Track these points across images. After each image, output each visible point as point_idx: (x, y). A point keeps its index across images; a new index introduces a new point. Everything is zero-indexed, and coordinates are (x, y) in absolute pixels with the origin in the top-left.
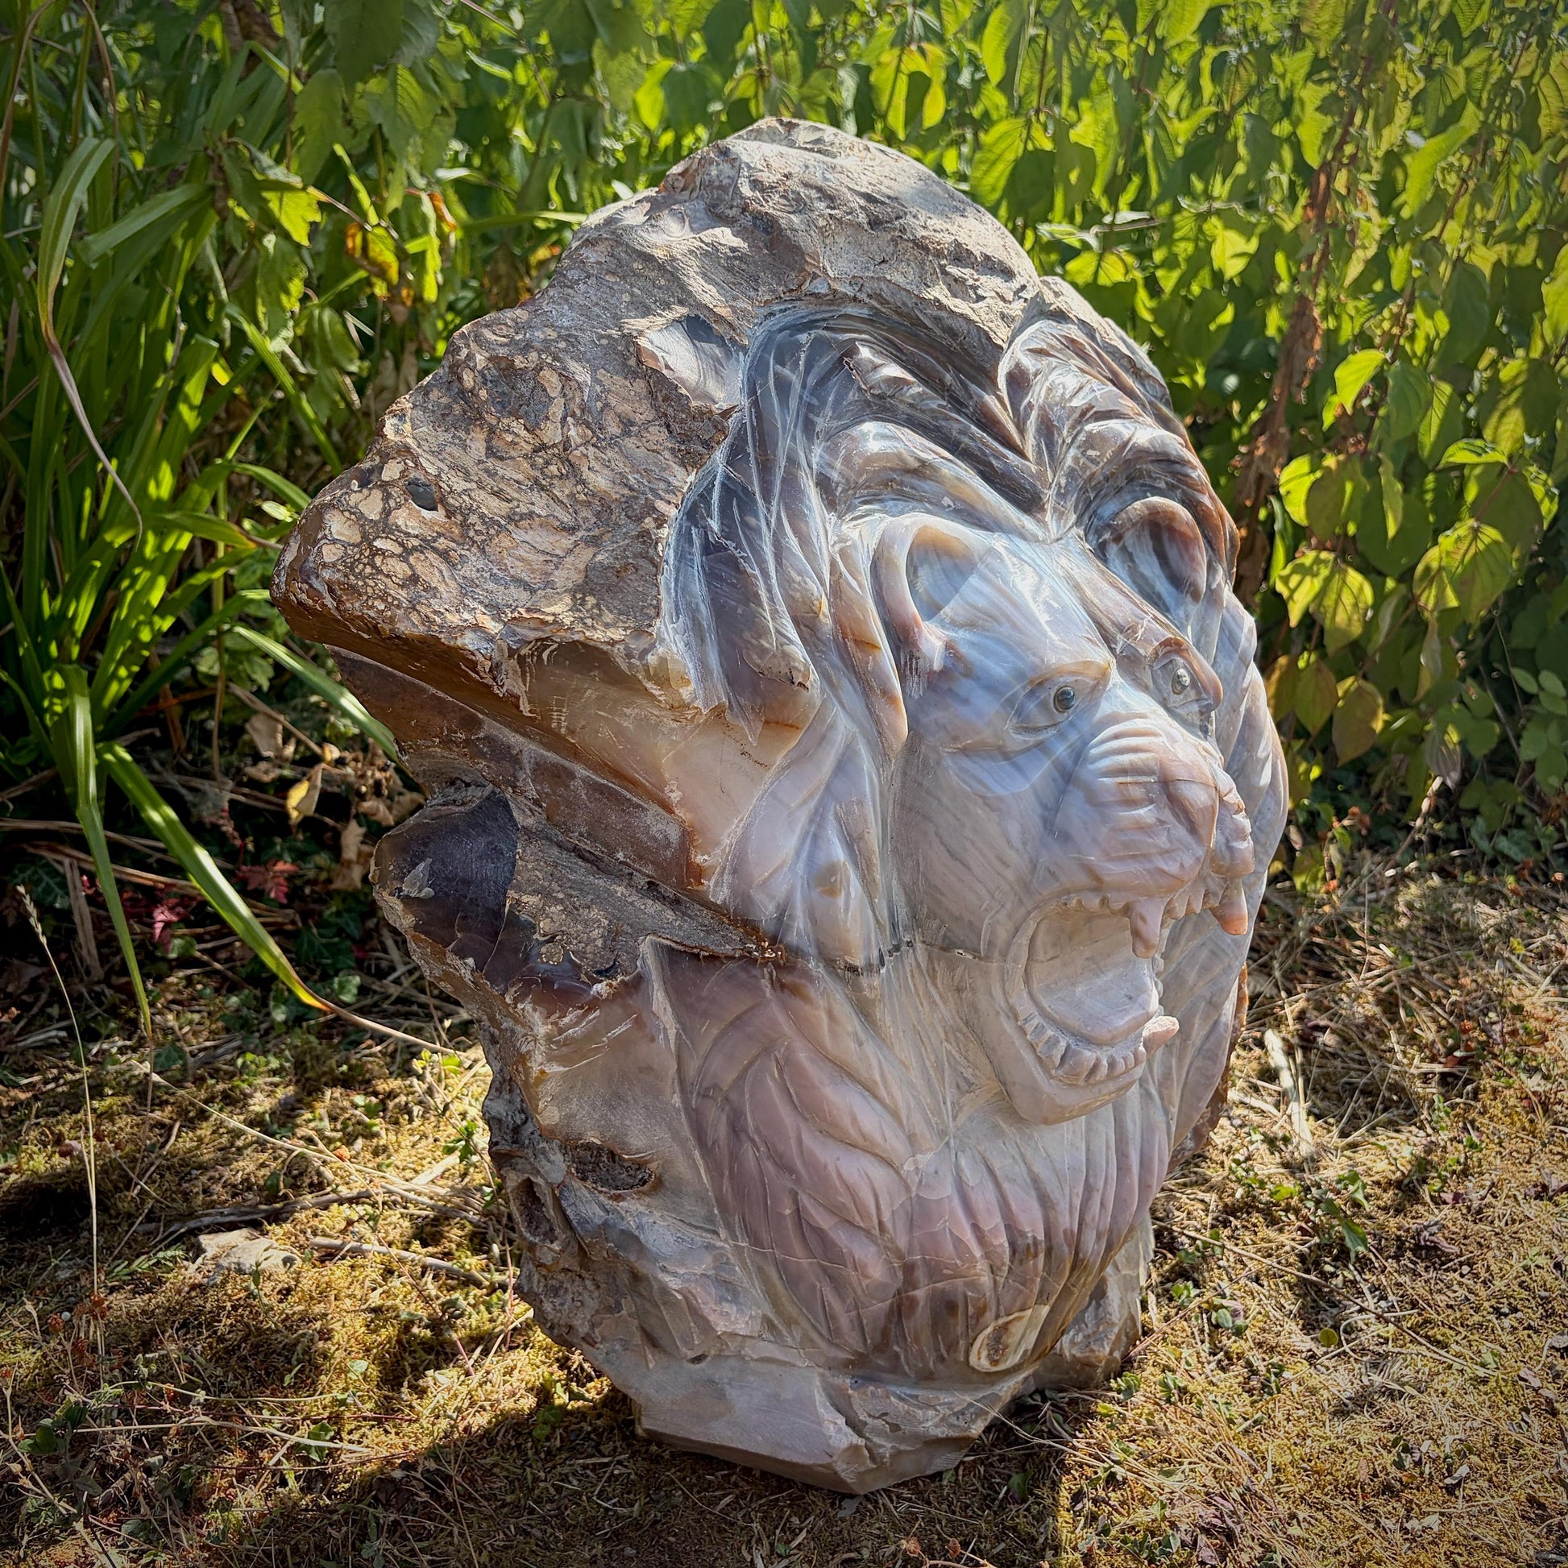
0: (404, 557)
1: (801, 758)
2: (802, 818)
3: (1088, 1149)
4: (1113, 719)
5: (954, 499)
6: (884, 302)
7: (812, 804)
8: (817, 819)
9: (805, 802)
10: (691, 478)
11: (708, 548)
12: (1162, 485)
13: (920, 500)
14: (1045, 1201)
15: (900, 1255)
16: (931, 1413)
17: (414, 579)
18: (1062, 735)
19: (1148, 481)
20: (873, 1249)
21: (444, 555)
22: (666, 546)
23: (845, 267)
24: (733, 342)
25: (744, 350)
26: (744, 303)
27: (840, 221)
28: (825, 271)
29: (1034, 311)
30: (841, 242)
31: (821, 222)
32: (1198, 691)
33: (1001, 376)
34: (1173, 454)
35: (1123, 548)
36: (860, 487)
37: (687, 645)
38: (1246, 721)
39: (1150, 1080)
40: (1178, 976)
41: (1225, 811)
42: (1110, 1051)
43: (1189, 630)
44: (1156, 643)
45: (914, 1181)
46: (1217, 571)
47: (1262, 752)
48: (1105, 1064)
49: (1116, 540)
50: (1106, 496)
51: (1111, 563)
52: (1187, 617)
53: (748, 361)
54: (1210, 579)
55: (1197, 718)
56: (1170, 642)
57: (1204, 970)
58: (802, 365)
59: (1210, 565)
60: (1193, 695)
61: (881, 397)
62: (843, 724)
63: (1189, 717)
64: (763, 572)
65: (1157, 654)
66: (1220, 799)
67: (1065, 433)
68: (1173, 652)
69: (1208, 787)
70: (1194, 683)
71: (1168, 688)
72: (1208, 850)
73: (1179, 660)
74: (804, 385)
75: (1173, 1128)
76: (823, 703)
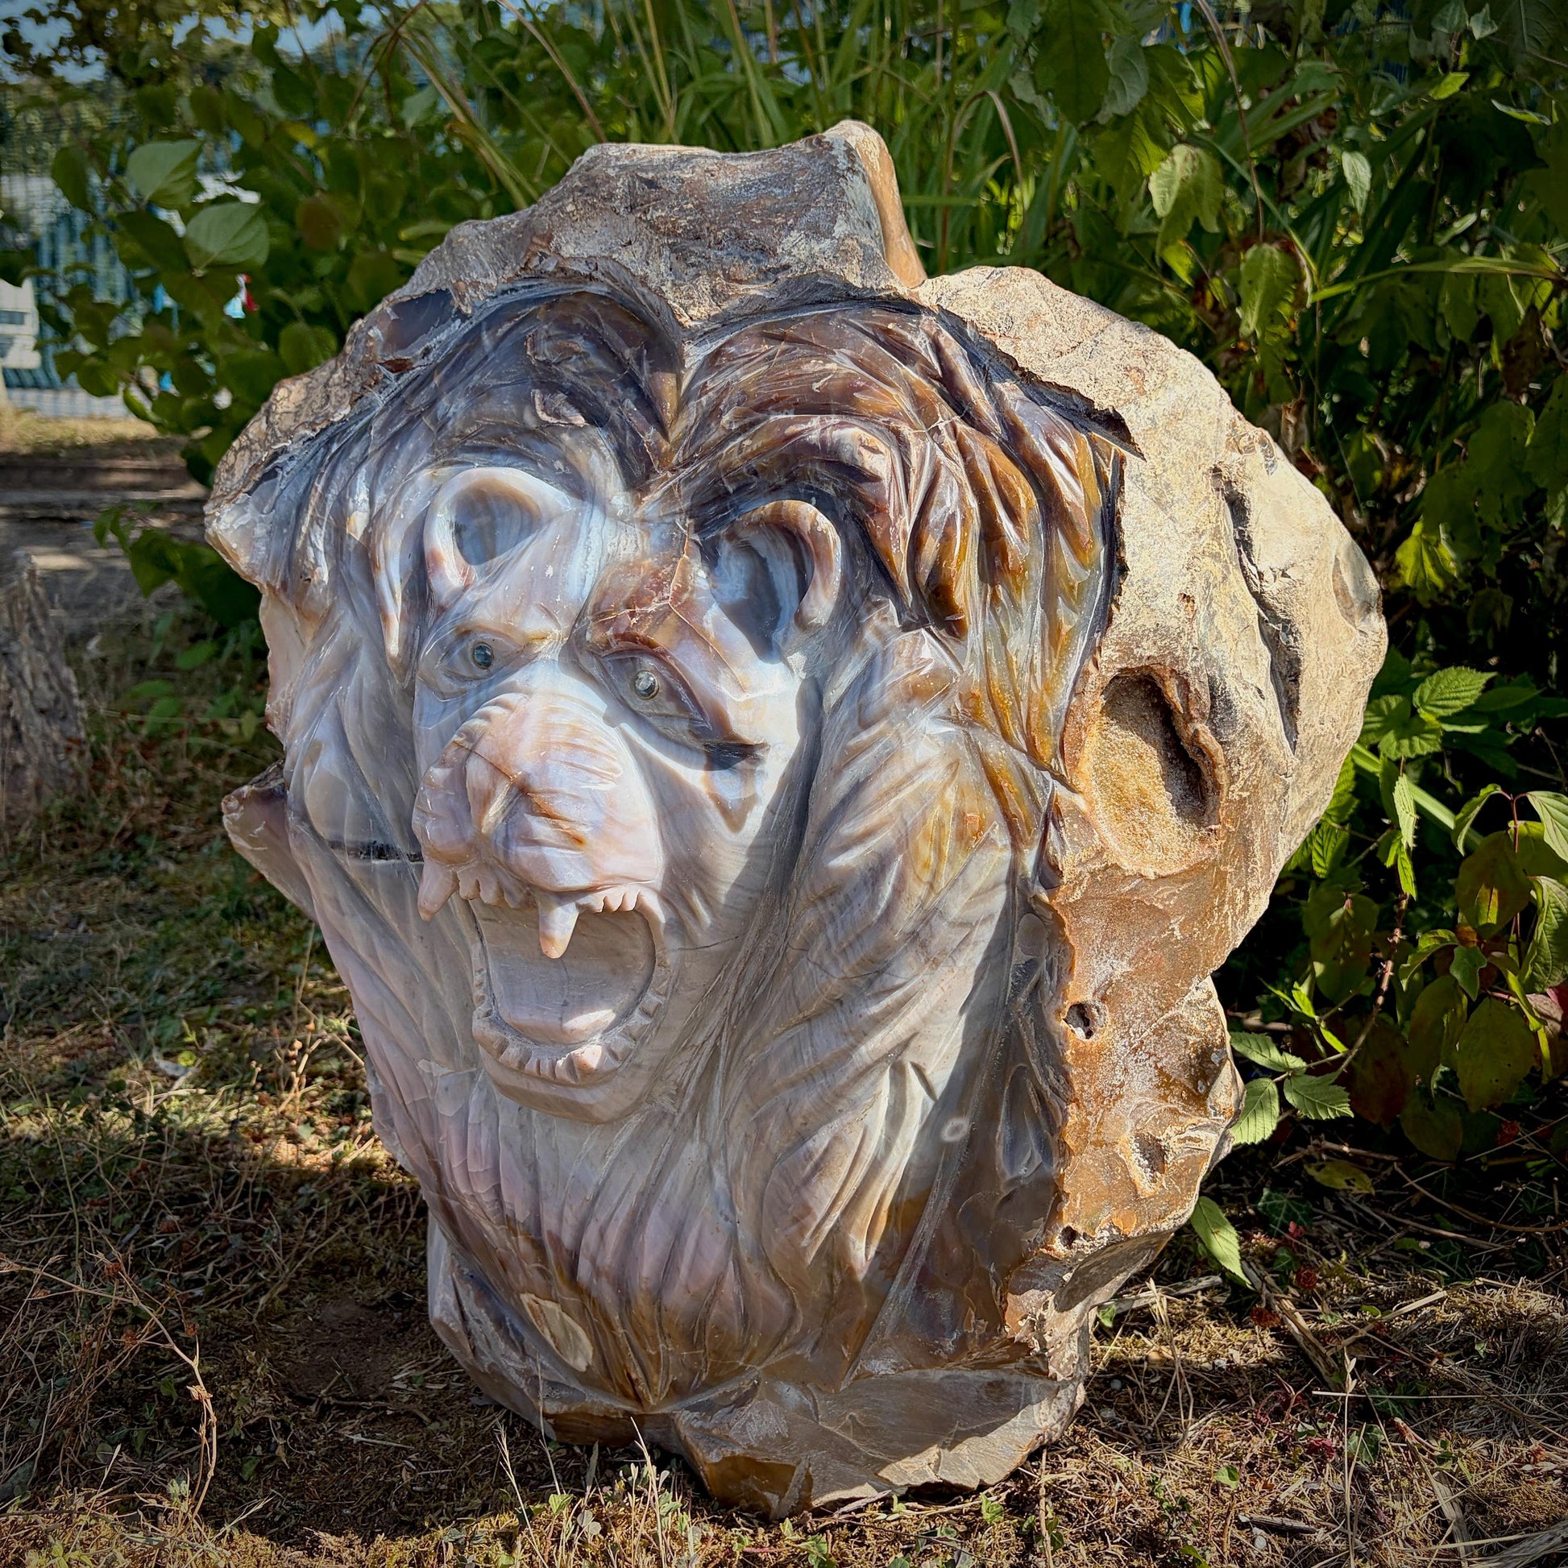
5: (566, 463)
6: (614, 280)
13: (534, 461)
19: (815, 485)
22: (276, 455)
23: (591, 248)
24: (459, 310)
25: (464, 317)
26: (492, 281)
27: (593, 206)
28: (557, 252)
29: (820, 295)
30: (597, 225)
31: (570, 208)
32: (682, 707)
33: (694, 355)
34: (846, 457)
35: (748, 549)
36: (468, 437)
37: (269, 533)
38: (858, 787)
39: (722, 1161)
40: (765, 1062)
41: (522, 807)
42: (530, 1046)
43: (797, 659)
44: (610, 633)
45: (430, 1084)
46: (877, 605)
47: (849, 829)
48: (513, 1052)
49: (732, 536)
50: (755, 491)
51: (722, 563)
52: (785, 640)
53: (468, 326)
54: (862, 611)
55: (687, 738)
56: (633, 638)
57: (784, 1068)
58: (500, 332)
59: (865, 595)
60: (670, 708)
61: (547, 363)
62: (347, 624)
63: (670, 732)
64: (326, 489)
65: (608, 645)
66: (522, 792)
67: (726, 418)
68: (642, 652)
69: (498, 770)
70: (673, 695)
71: (624, 688)
72: (479, 834)
73: (649, 663)
74: (495, 348)
75: (741, 1236)
76: (333, 604)
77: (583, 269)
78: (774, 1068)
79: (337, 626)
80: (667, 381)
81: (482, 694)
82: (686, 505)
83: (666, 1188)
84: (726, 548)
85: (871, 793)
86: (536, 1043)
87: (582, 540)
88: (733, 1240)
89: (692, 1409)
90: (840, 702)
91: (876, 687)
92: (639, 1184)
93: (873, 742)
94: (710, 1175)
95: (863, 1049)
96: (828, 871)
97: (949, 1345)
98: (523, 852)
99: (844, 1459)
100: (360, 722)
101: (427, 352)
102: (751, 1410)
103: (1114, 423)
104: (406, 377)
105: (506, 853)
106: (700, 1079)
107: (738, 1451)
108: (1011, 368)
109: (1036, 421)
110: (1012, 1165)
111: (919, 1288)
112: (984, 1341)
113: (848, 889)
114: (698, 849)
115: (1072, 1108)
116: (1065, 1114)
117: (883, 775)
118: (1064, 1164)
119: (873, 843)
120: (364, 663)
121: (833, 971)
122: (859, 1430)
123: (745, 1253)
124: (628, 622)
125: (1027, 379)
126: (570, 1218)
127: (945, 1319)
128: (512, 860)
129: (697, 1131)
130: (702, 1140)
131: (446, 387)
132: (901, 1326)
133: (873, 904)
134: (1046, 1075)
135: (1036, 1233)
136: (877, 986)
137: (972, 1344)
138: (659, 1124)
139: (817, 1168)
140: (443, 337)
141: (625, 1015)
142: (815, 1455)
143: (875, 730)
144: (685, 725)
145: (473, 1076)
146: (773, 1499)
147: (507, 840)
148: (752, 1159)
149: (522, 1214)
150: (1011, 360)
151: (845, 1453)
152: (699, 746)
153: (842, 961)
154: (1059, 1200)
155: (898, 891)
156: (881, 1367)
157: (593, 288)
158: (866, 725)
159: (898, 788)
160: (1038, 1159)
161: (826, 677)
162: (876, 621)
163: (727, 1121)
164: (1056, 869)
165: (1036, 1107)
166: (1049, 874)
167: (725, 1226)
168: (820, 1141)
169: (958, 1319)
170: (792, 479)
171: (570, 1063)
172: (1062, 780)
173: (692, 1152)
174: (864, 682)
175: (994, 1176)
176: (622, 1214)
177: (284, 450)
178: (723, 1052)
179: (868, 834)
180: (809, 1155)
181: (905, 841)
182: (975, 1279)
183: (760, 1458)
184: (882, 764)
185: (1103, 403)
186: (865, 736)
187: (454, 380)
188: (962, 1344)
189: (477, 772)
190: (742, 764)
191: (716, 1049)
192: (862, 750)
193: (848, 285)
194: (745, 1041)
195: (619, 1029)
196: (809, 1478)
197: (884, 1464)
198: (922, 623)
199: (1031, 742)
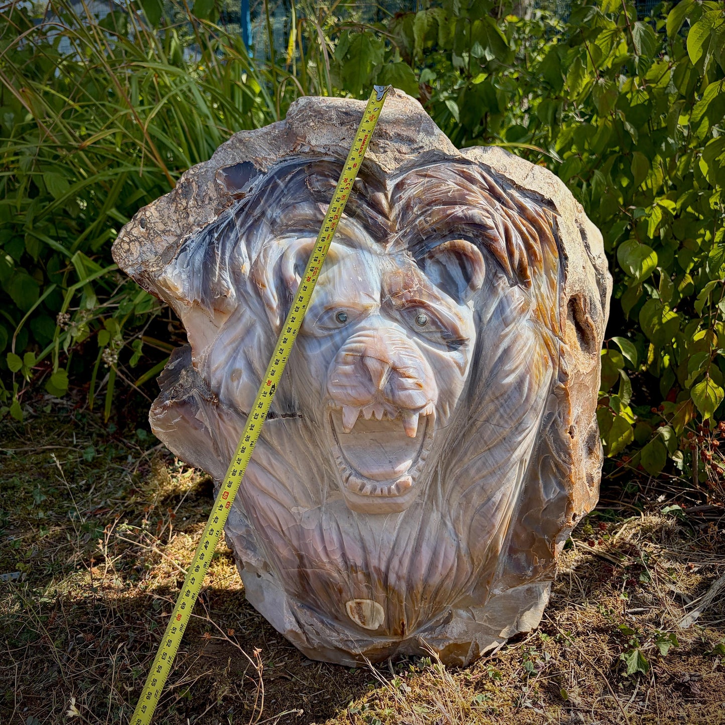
0: (128, 244)
1: (230, 325)
2: (229, 349)
3: (398, 536)
4: (363, 329)
5: (342, 234)
6: (340, 155)
7: (234, 345)
8: (236, 350)
9: (231, 343)
10: (216, 218)
11: (211, 243)
12: (471, 235)
14: (364, 548)
15: (296, 550)
16: (335, 634)
17: (129, 250)
18: (341, 332)
19: (462, 233)
20: (282, 542)
21: (140, 243)
22: (186, 240)
23: (324, 141)
24: (260, 171)
25: (264, 174)
26: (273, 156)
27: (323, 123)
28: (309, 143)
29: (435, 158)
30: (325, 131)
31: (312, 124)
32: (438, 327)
33: (390, 185)
34: (477, 221)
35: (438, 262)
36: (290, 226)
37: (189, 277)
38: (506, 352)
39: (448, 517)
40: (467, 471)
41: (396, 375)
42: (376, 483)
43: (471, 303)
44: (404, 300)
45: (298, 518)
46: (500, 278)
47: (507, 368)
48: (368, 487)
49: (431, 257)
50: (435, 238)
51: (427, 268)
52: (466, 296)
53: (266, 178)
54: (494, 281)
55: (440, 340)
56: (415, 301)
57: (479, 470)
58: (287, 179)
59: (495, 274)
60: (433, 328)
61: (319, 192)
62: (248, 315)
63: (433, 339)
64: (223, 253)
65: (403, 305)
66: (394, 369)
67: (415, 209)
68: (418, 306)
69: (383, 362)
70: (434, 323)
71: (413, 322)
72: (378, 390)
73: (422, 310)
74: (286, 187)
75: (462, 546)
76: (239, 306)
77: (323, 151)
78: (472, 472)
79: (242, 315)
80: (381, 196)
81: (344, 333)
82: (406, 246)
83: (427, 534)
84: (428, 262)
85: (514, 351)
86: (378, 481)
87: (366, 265)
88: (458, 548)
89: (424, 631)
90: (491, 318)
91: (508, 311)
92: (414, 535)
93: (510, 331)
94: (445, 524)
95: (514, 456)
96: (503, 386)
97: (529, 573)
98: (402, 394)
99: (488, 634)
100: (260, 357)
101: (251, 189)
102: (452, 623)
103: (550, 203)
104: (243, 202)
105: (393, 395)
106: (430, 486)
107: (451, 642)
108: (513, 185)
109: (529, 205)
110: (547, 495)
111: (509, 555)
112: (545, 567)
113: (509, 392)
114: (451, 385)
115: (572, 466)
116: (570, 469)
117: (517, 345)
118: (572, 489)
119: (518, 372)
120: (259, 331)
121: (506, 426)
122: (490, 620)
123: (463, 552)
124: (409, 296)
125: (519, 188)
126: (384, 559)
127: (524, 564)
128: (397, 398)
129: (435, 507)
130: (438, 510)
131: (268, 204)
132: (505, 572)
133: (521, 396)
134: (560, 456)
135: (563, 518)
136: (520, 429)
137: (541, 569)
138: (416, 508)
139: (497, 508)
140: (256, 182)
141: (415, 462)
142: (478, 635)
143: (510, 327)
144: (439, 335)
145: (319, 508)
146: (462, 658)
147: (392, 390)
148: (465, 512)
149: (359, 562)
150: (512, 181)
151: (487, 631)
152: (444, 343)
153: (510, 422)
154: (570, 503)
155: (530, 389)
156: (497, 591)
157: (326, 159)
158: (507, 326)
159: (522, 349)
160: (558, 490)
161: (482, 310)
162: (502, 285)
163: (448, 501)
164: (566, 374)
165: (555, 469)
166: (563, 376)
167: (455, 543)
168: (498, 497)
169: (529, 562)
170: (451, 232)
171: (397, 486)
172: (561, 339)
173: (435, 517)
174: (501, 309)
175: (539, 501)
176: (409, 550)
177: (189, 238)
178: (439, 473)
179: (517, 368)
180: (494, 503)
181: (528, 370)
182: (537, 544)
183: (459, 642)
184: (514, 341)
185: (547, 196)
186: (507, 330)
187: (271, 201)
188: (535, 571)
189: (372, 364)
190: (461, 348)
191: (436, 472)
192: (506, 335)
193: (445, 154)
194: (452, 465)
195: (415, 468)
196: (477, 645)
197: (500, 631)
198: (516, 284)
199: (553, 326)
